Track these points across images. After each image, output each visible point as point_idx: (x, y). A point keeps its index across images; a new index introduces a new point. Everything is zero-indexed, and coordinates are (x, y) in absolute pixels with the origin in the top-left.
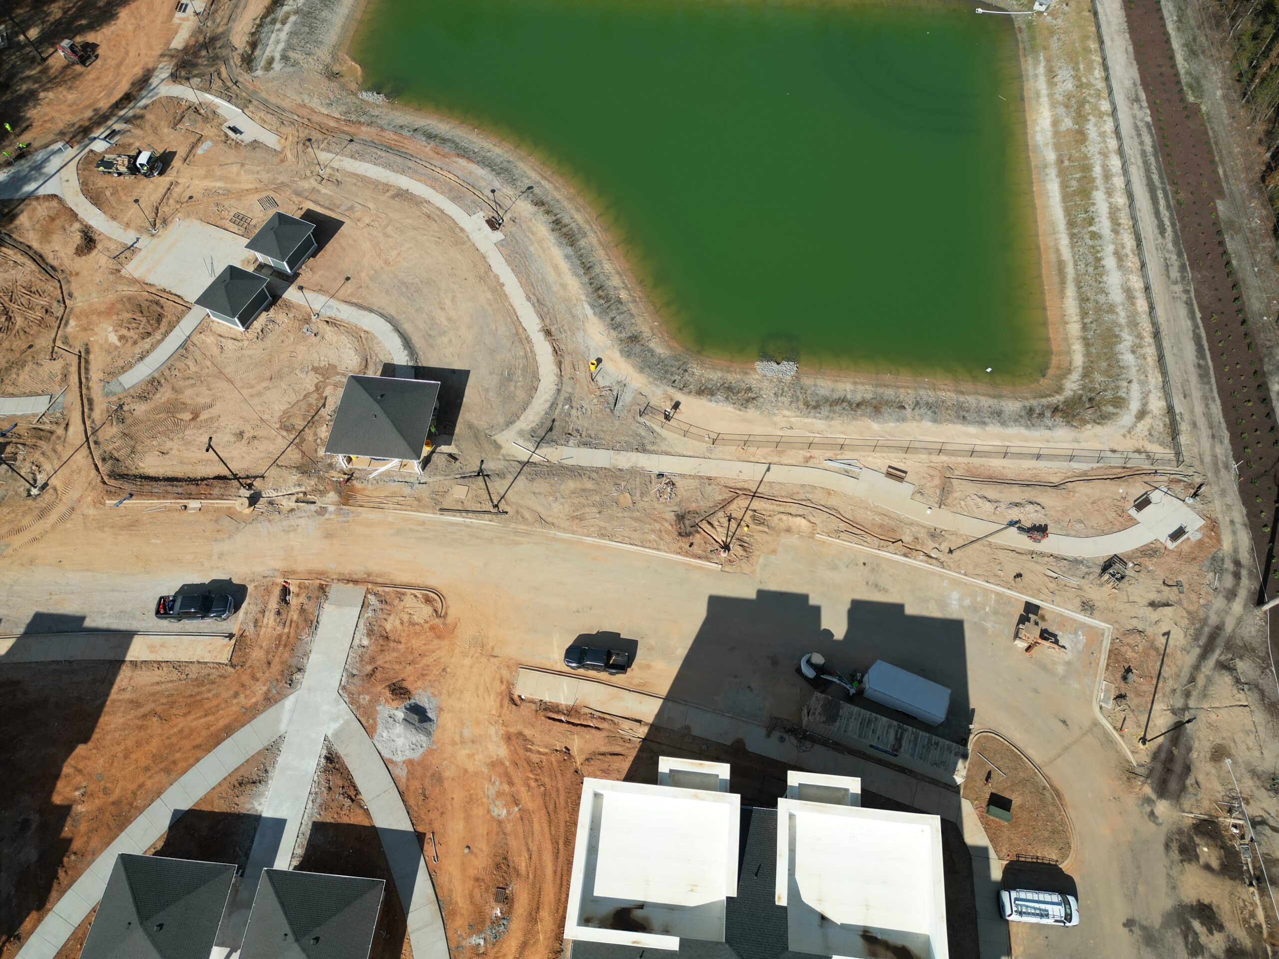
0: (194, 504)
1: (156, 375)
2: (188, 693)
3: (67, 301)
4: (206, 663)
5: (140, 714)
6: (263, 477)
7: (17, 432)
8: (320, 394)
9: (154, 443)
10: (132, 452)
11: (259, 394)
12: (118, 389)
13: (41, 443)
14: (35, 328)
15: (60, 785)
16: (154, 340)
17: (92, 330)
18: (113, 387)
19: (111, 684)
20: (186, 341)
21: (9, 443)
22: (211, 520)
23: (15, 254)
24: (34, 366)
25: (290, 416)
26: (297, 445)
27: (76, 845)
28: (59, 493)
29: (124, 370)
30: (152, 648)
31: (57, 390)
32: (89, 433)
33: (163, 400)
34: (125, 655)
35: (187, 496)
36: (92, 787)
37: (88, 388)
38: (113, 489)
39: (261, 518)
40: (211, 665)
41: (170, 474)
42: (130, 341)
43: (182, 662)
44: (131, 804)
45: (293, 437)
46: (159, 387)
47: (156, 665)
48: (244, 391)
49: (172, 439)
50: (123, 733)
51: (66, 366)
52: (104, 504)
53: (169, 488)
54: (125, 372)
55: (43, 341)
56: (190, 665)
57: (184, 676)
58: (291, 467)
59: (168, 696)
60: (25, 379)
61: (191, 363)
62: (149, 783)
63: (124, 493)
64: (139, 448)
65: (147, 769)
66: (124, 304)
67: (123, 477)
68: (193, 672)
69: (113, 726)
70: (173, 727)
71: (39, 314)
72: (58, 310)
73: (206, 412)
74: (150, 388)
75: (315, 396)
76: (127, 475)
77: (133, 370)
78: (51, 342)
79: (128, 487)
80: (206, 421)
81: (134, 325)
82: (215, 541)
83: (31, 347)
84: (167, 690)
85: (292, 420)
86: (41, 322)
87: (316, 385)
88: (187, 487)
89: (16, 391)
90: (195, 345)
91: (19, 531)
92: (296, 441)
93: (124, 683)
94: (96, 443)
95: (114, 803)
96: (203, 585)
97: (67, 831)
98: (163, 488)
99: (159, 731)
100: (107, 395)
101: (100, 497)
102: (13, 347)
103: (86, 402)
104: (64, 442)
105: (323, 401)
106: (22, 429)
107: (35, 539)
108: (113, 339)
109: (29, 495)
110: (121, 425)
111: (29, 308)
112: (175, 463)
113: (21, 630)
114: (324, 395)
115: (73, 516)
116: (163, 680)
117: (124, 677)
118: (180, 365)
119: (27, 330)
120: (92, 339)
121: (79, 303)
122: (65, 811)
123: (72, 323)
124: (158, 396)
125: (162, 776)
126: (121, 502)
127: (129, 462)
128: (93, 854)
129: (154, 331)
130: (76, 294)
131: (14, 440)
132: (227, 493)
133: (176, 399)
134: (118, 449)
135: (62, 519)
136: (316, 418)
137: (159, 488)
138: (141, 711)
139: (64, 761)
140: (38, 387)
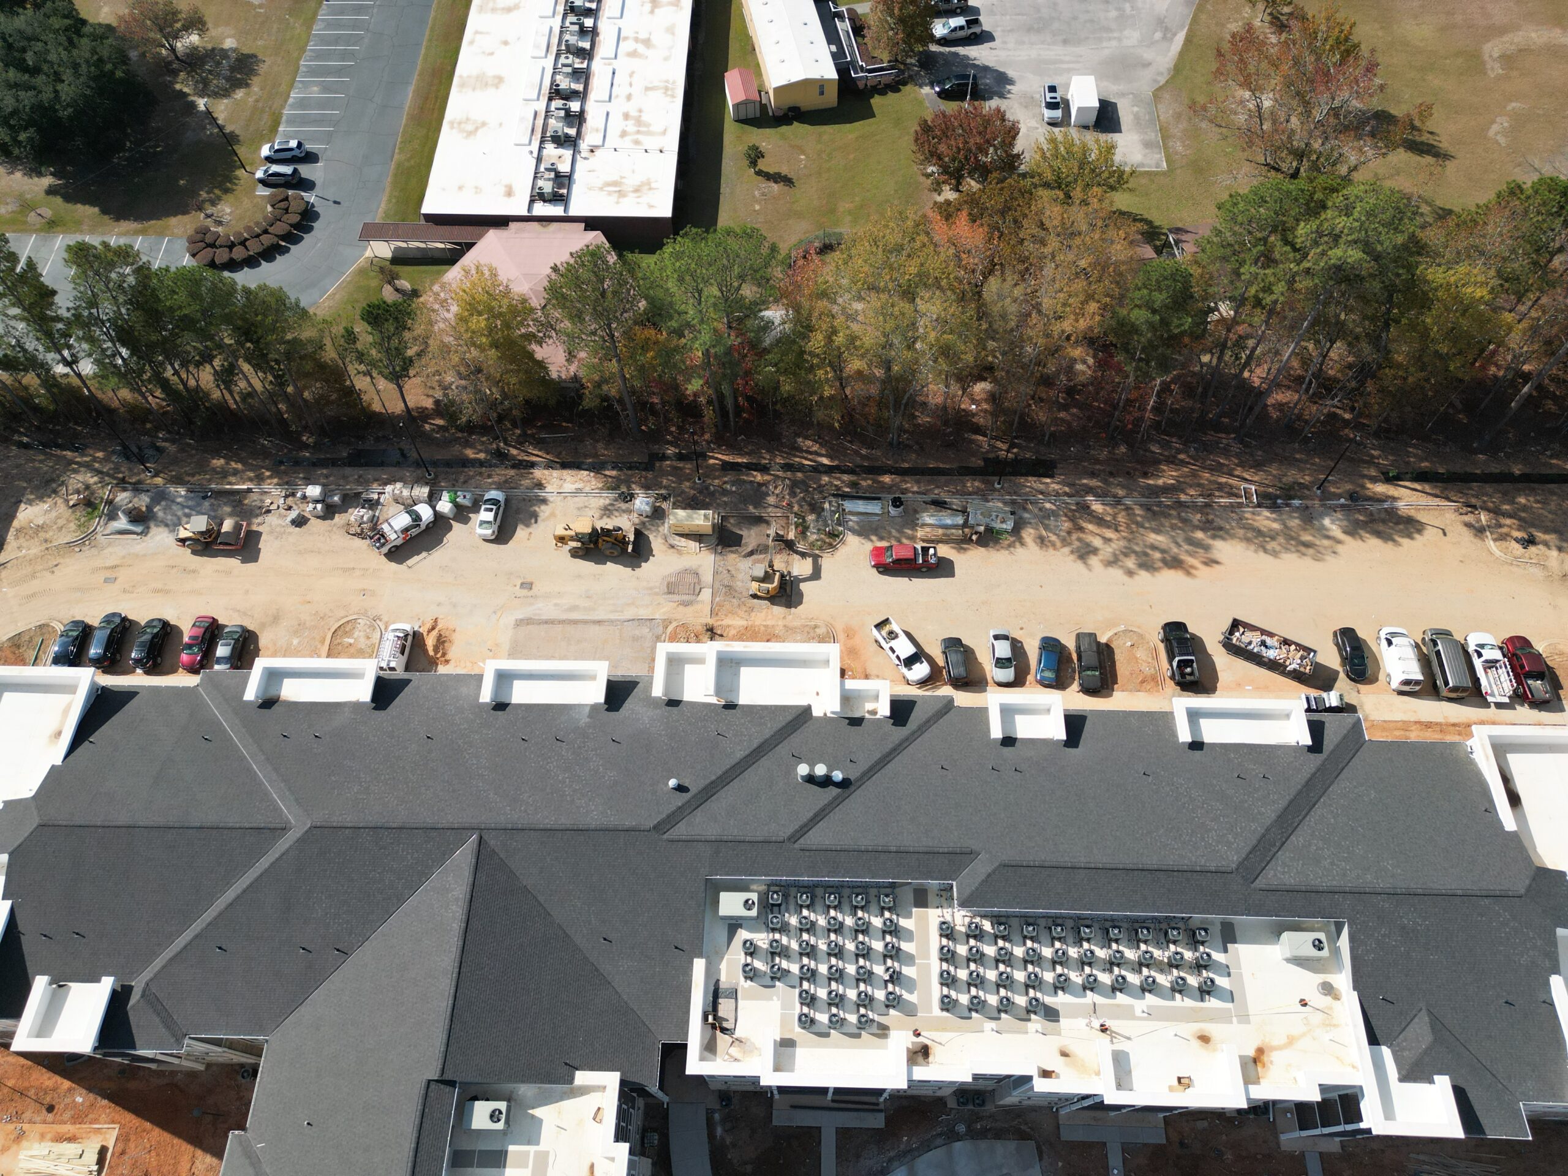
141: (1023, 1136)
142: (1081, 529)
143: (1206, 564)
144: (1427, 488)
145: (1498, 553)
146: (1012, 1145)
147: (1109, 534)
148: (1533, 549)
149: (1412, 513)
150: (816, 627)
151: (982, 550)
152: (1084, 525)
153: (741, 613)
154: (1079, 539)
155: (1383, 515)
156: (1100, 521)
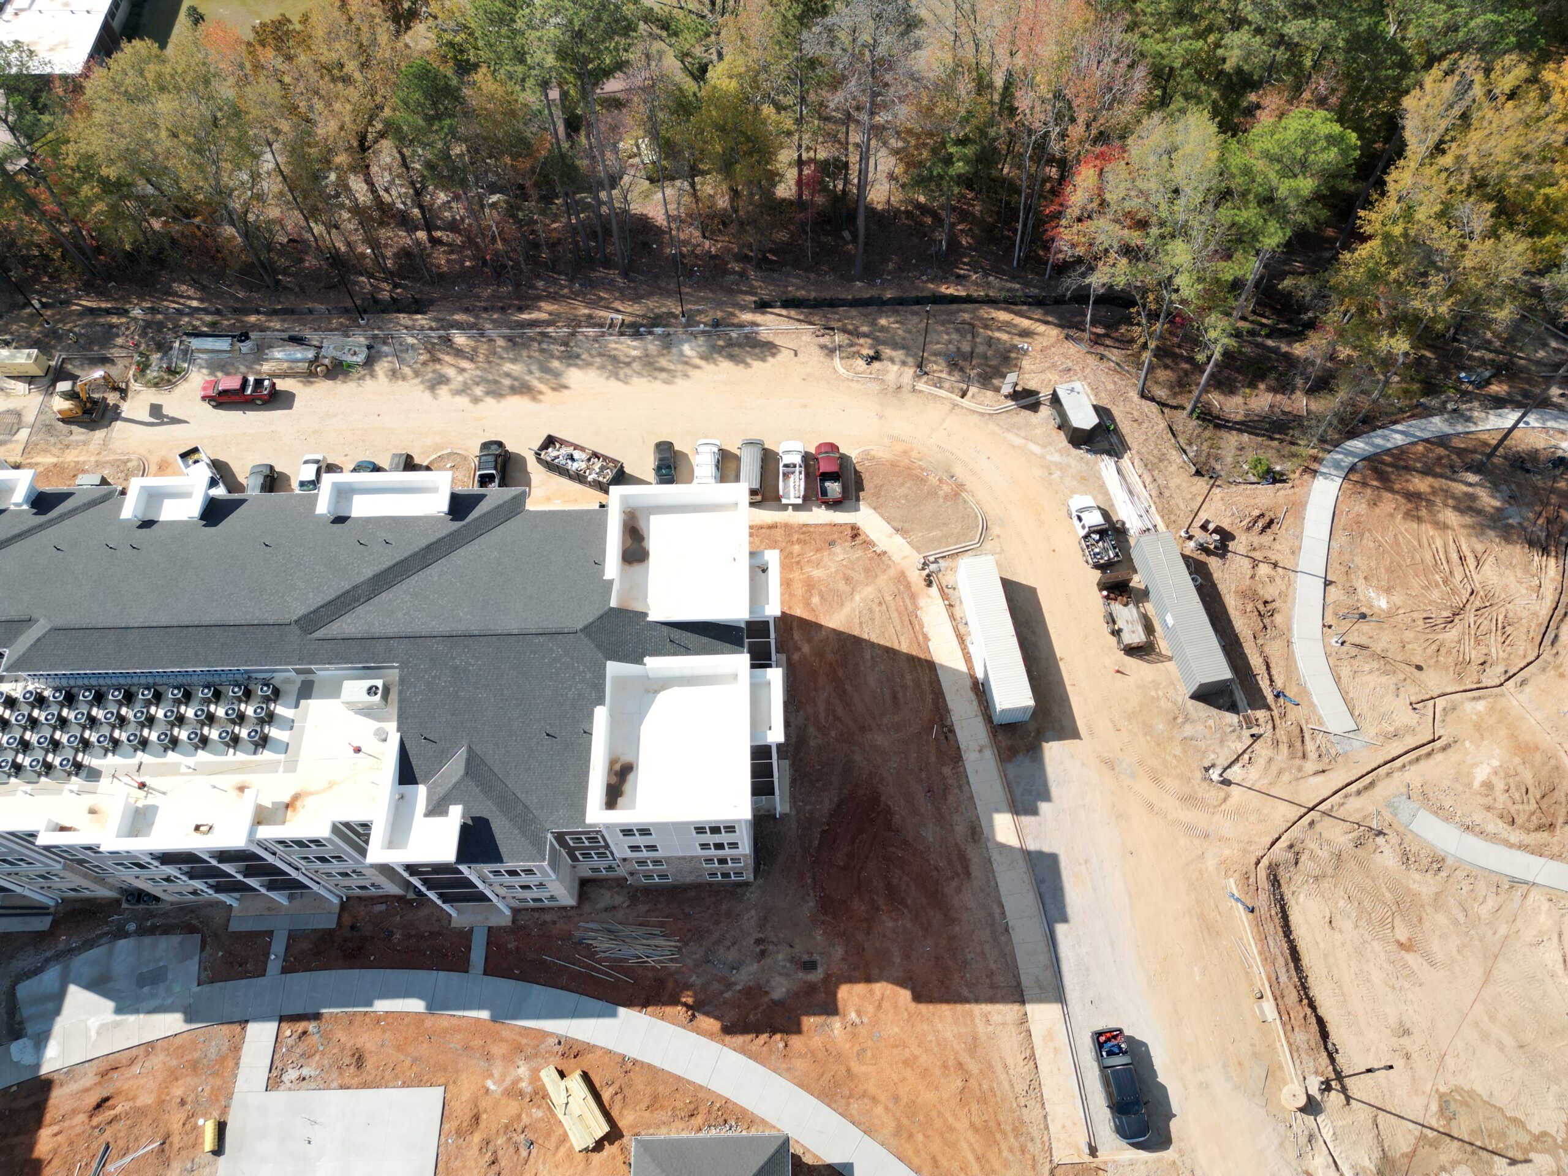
0: (1269, 1008)
1: (1450, 861)
2: (1002, 1118)
3: (1511, 682)
4: (1047, 1128)
5: (961, 1059)
6: (1348, 1098)
7: (1288, 709)
8: (1530, 1148)
9: (1341, 903)
10: (1316, 878)
11: (1485, 1037)
12: (1404, 816)
13: (1284, 749)
14: (1450, 659)
15: (860, 988)
16: (1505, 835)
17: (1482, 738)
18: (1405, 808)
19: (992, 1000)
20: (1526, 883)
21: (1269, 709)
22: (1253, 1045)
23: (1552, 580)
24: (1393, 688)
25: (1467, 1104)
26: (1422, 1137)
27: (795, 1041)
28: (1223, 807)
29: (1438, 811)
30: (1050, 1036)
31: (1370, 732)
32: (1322, 807)
33: (1414, 887)
34: (1032, 1001)
35: (1278, 993)
36: (863, 1031)
37: (1388, 774)
38: (1252, 880)
39: (1282, 1128)
40: (1046, 1138)
41: (1302, 946)
42: (1488, 801)
43: (1041, 1090)
44: (851, 1096)
45: (1435, 1124)
46: (1430, 872)
47: (1028, 1051)
48: (1478, 1008)
49: (1357, 927)
50: (934, 1044)
51: (1412, 731)
52: (1226, 876)
53: (1281, 961)
54: (1436, 813)
55: (1434, 681)
56: (1039, 1105)
57: (1022, 1102)
58: (1381, 1143)
59: (992, 1090)
60: (1368, 683)
61: (1491, 903)
62: (879, 1110)
63: (1252, 898)
64: (1325, 884)
65: (896, 1099)
66: (1544, 764)
67: (1275, 881)
68: (1032, 1114)
69: (940, 1026)
70: (955, 1115)
71: (1475, 655)
72: (1493, 676)
73: (1420, 960)
74: (1425, 862)
75: (1525, 1139)
76: (1279, 886)
77: (1444, 824)
78: (1439, 692)
79: (1263, 900)
80: (1406, 966)
81: (1517, 796)
82: (1225, 1066)
83: (1419, 668)
84: (1000, 1084)
85: (1462, 1111)
86: (1462, 664)
87: (1544, 1134)
88: (1291, 987)
89: (1345, 680)
90: (1525, 897)
91: (1156, 780)
92: (1428, 1132)
93: (996, 1018)
94: (1312, 823)
95: (849, 1070)
96: (1154, 1074)
97: (809, 1022)
98: (1278, 952)
99: (945, 1096)
100: (1390, 805)
101: (1235, 867)
102: (1408, 646)
103: (1366, 782)
104: (1297, 779)
105: (1519, 1156)
106: (1293, 714)
107: (1151, 806)
108: (1481, 774)
109: (1207, 769)
110: (1351, 845)
111: (1476, 637)
112: (1322, 946)
113: (1032, 846)
114: (1532, 1155)
115: (1197, 842)
116: (1011, 1072)
117: (1004, 1013)
118: (1481, 886)
119: (1443, 651)
120: (1467, 744)
121: (1515, 698)
122: (830, 1008)
123: (1481, 706)
124: (1417, 876)
125: (891, 1125)
126: (1238, 900)
127: (1299, 879)
128: (788, 1070)
129: (1521, 827)
130: (1527, 689)
131: (1275, 713)
132: (1303, 1055)
133: (1422, 906)
134: (1313, 857)
135: (1190, 829)
136: (1484, 1155)
137: (1278, 946)
138: (966, 1058)
139: (888, 981)
140: (1361, 707)
141: (191, 930)
142: (439, 360)
143: (554, 389)
144: (793, 313)
145: (841, 370)
146: (175, 939)
147: (465, 364)
148: (876, 365)
149: (771, 338)
150: (128, 460)
151: (330, 383)
152: (441, 356)
153: (55, 451)
154: (434, 371)
155: (742, 340)
156: (459, 353)
